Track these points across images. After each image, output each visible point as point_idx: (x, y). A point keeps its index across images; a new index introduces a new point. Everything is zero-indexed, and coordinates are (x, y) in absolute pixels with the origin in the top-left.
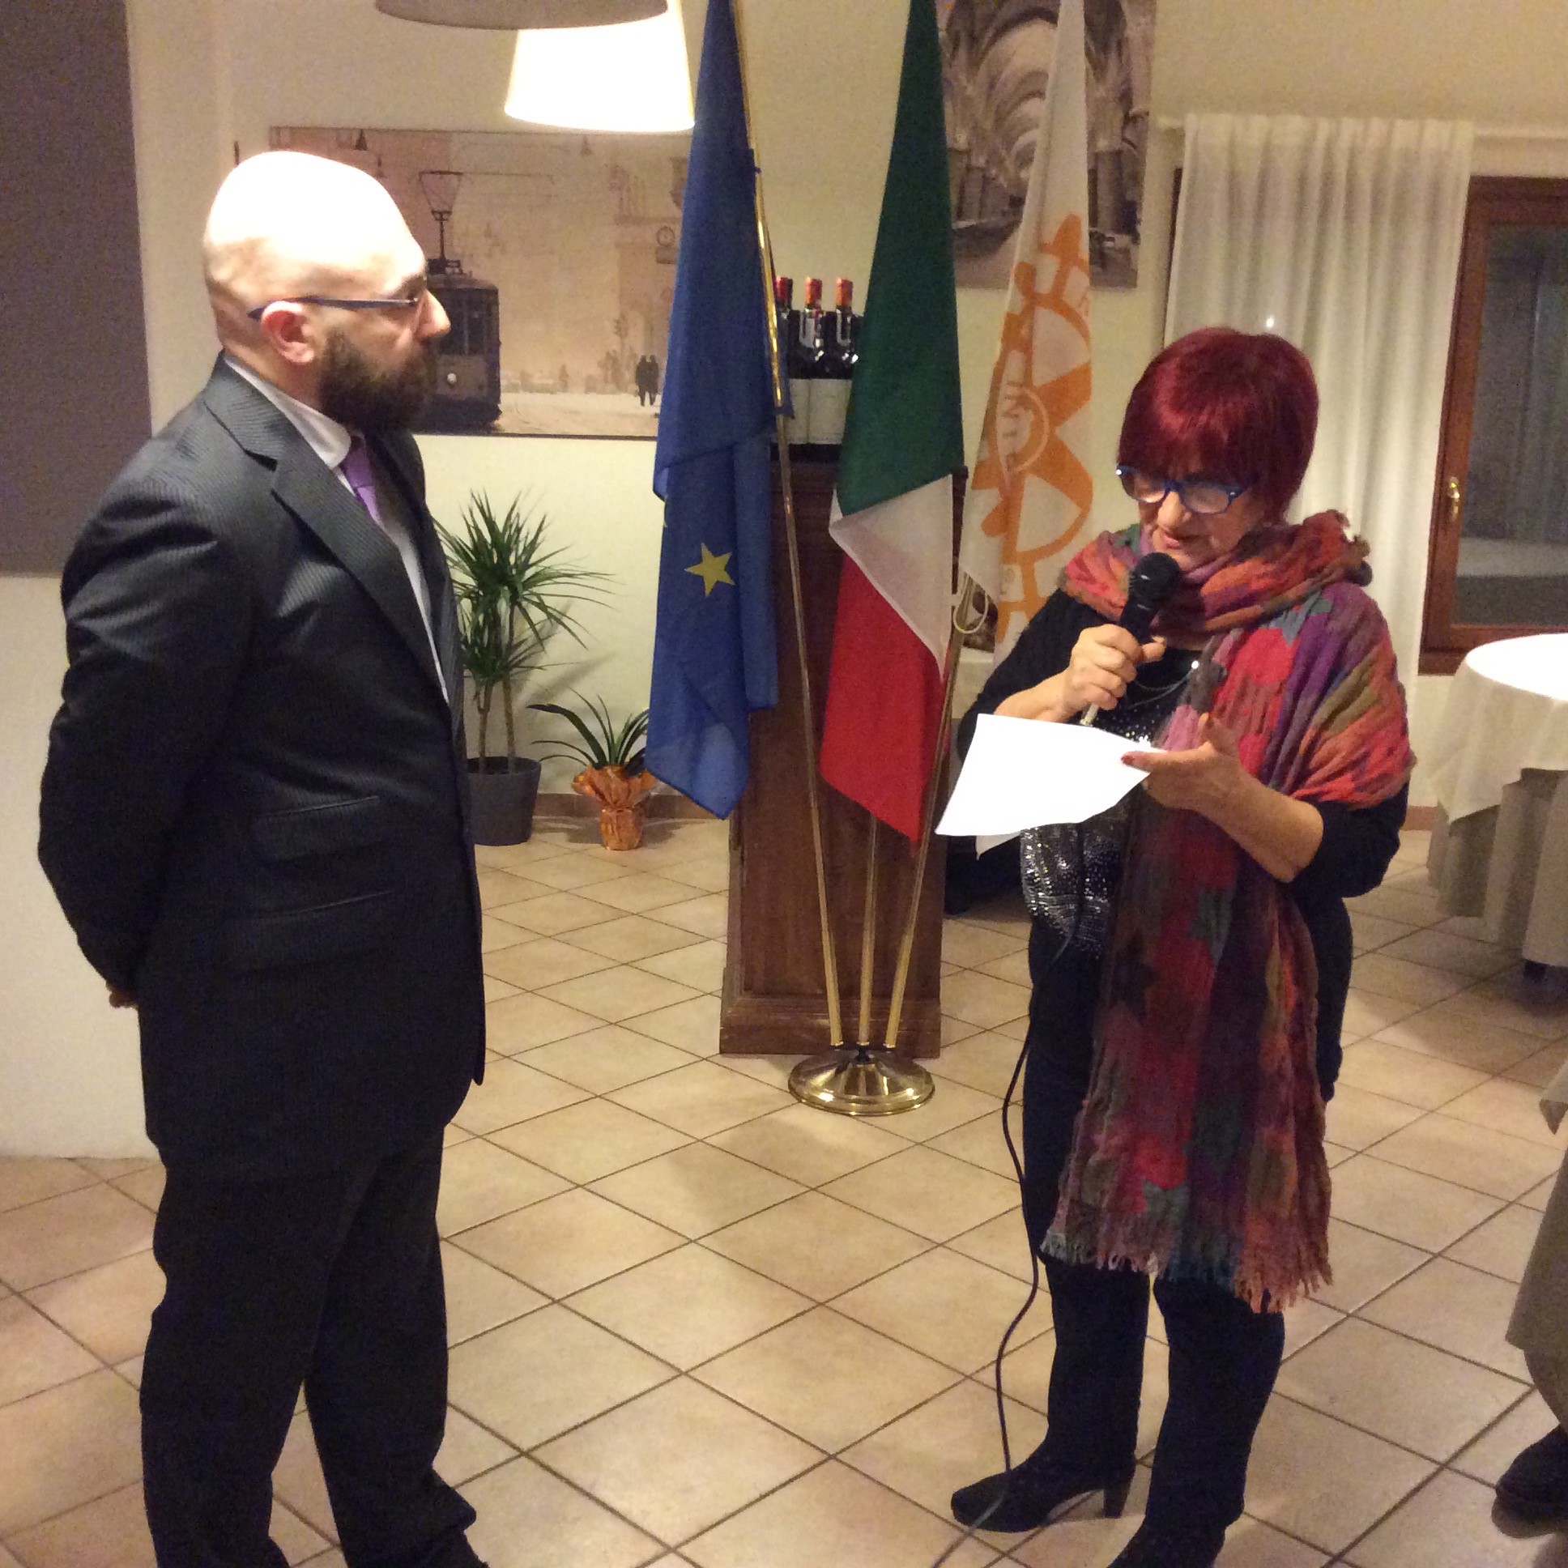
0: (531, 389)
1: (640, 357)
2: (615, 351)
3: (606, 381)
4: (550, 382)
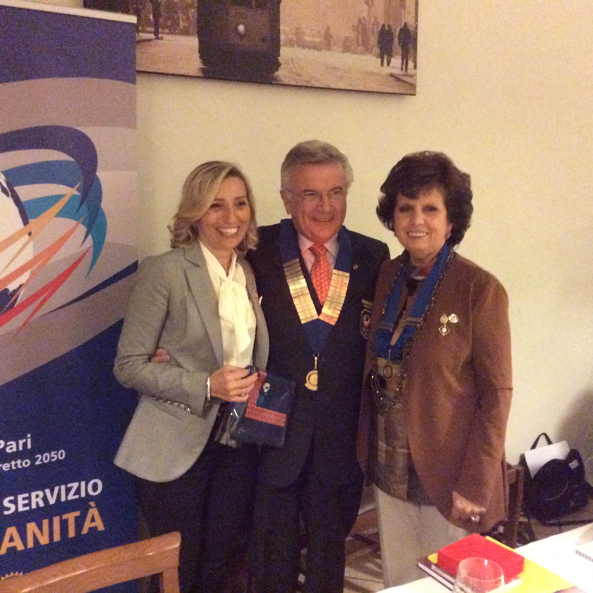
0: (303, 45)
1: (381, 25)
2: (364, 18)
3: (358, 42)
4: (318, 40)
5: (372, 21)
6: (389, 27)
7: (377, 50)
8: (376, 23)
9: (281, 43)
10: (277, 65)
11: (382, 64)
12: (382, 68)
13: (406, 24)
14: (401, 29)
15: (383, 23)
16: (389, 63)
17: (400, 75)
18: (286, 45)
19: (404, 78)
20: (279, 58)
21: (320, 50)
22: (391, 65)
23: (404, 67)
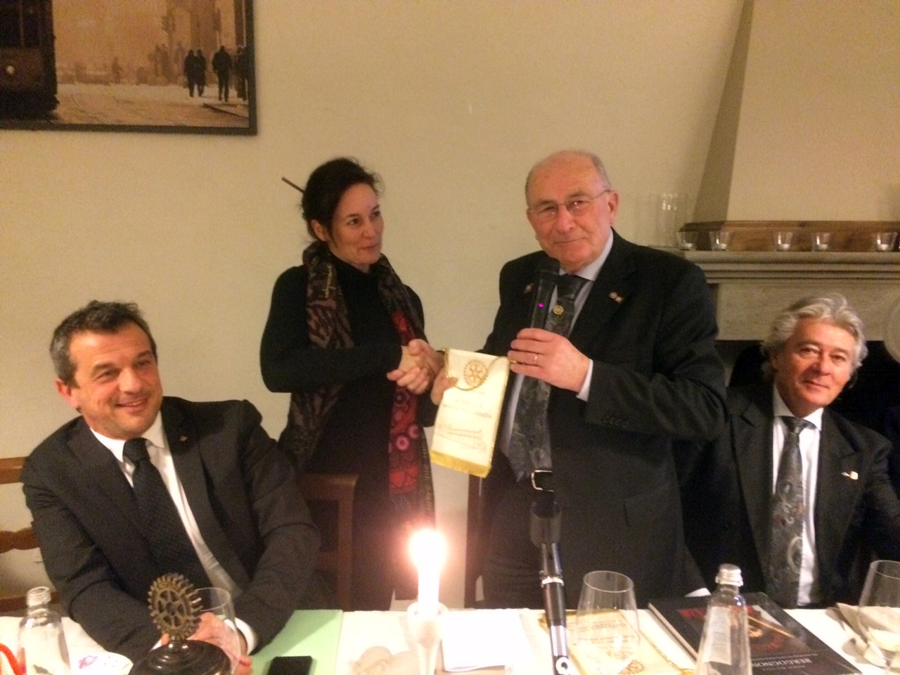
5: (175, 47)
6: (199, 52)
7: (183, 79)
8: (181, 49)
9: (59, 79)
10: (54, 103)
11: (192, 95)
12: (191, 98)
13: (222, 48)
14: (217, 56)
15: (189, 49)
16: (201, 92)
17: (219, 105)
18: (63, 82)
19: (225, 109)
20: (56, 96)
21: (106, 83)
22: (204, 95)
23: (223, 96)
